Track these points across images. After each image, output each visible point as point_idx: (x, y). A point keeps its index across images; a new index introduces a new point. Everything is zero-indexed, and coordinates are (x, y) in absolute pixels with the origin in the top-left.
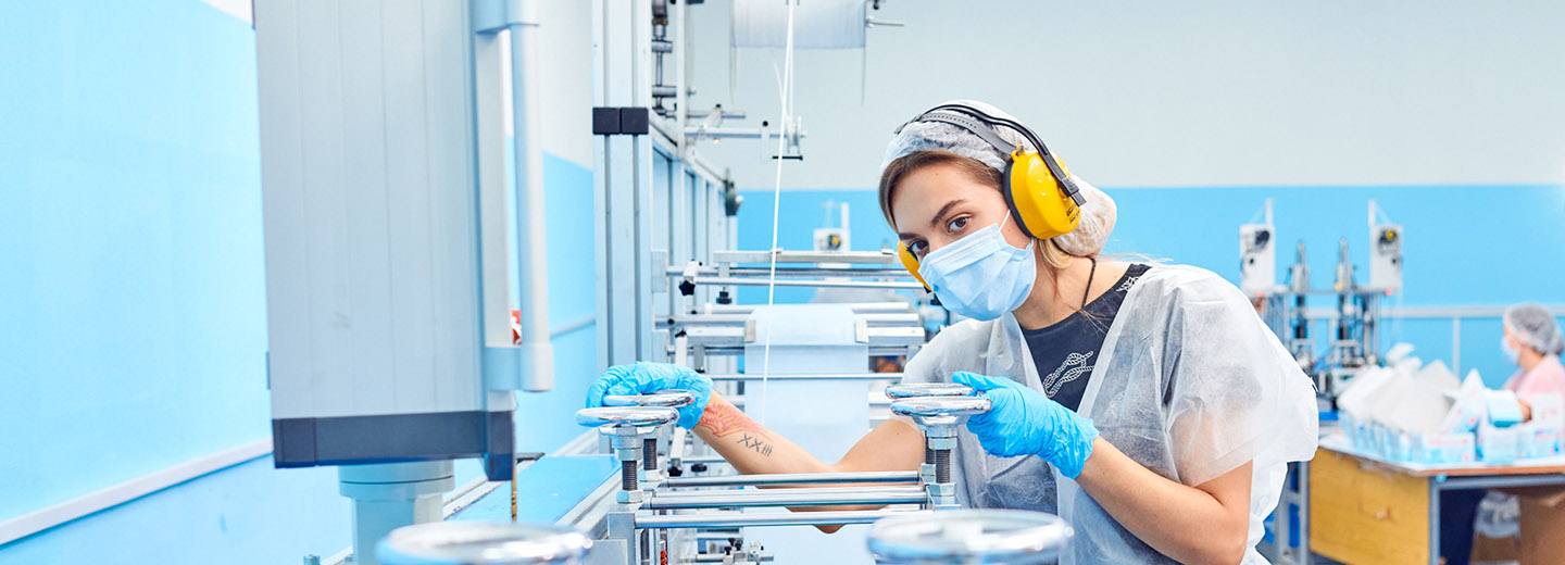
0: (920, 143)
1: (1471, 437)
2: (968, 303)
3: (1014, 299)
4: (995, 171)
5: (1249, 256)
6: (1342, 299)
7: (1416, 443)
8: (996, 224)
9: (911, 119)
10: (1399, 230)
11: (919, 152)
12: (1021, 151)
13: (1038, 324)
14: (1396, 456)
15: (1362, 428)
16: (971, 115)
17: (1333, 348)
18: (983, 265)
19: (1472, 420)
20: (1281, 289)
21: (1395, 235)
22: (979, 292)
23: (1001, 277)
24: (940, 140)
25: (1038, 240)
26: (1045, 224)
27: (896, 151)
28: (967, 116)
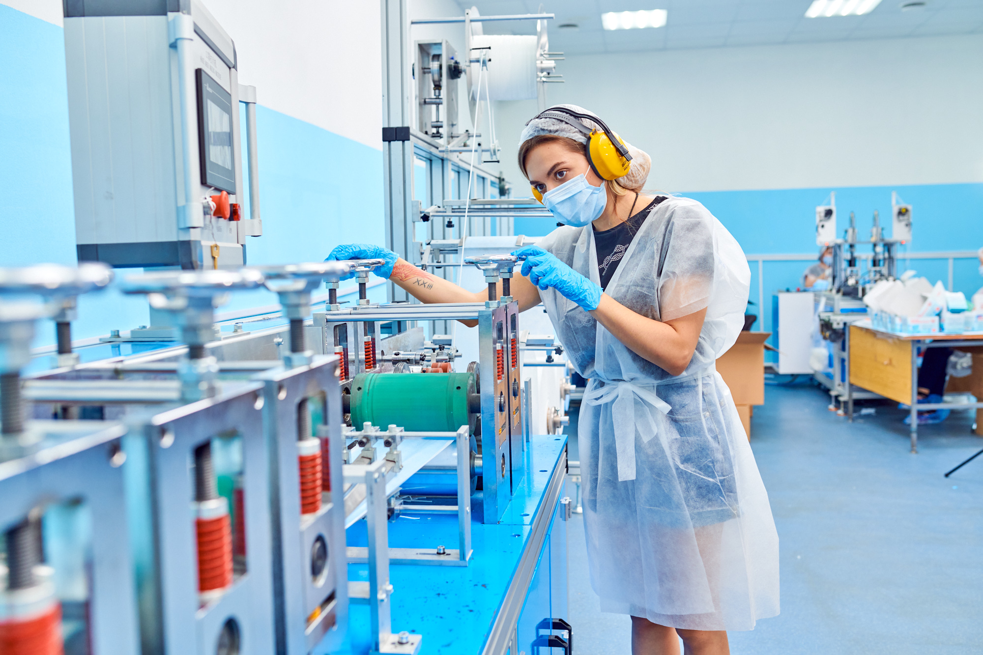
0: (538, 131)
1: (937, 318)
2: (569, 219)
3: (595, 215)
4: (581, 144)
5: (821, 224)
6: (875, 245)
7: (904, 322)
8: (583, 174)
9: (534, 117)
10: (910, 207)
11: (538, 136)
12: (595, 132)
13: (602, 228)
14: (893, 329)
15: (876, 315)
16: (567, 113)
17: (869, 272)
18: (576, 197)
19: (938, 309)
20: (839, 241)
21: (907, 210)
22: (575, 211)
23: (587, 203)
24: (549, 128)
25: (608, 181)
26: (608, 171)
27: (526, 135)
28: (564, 114)
